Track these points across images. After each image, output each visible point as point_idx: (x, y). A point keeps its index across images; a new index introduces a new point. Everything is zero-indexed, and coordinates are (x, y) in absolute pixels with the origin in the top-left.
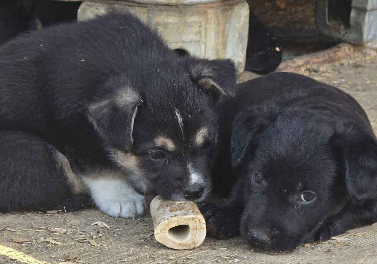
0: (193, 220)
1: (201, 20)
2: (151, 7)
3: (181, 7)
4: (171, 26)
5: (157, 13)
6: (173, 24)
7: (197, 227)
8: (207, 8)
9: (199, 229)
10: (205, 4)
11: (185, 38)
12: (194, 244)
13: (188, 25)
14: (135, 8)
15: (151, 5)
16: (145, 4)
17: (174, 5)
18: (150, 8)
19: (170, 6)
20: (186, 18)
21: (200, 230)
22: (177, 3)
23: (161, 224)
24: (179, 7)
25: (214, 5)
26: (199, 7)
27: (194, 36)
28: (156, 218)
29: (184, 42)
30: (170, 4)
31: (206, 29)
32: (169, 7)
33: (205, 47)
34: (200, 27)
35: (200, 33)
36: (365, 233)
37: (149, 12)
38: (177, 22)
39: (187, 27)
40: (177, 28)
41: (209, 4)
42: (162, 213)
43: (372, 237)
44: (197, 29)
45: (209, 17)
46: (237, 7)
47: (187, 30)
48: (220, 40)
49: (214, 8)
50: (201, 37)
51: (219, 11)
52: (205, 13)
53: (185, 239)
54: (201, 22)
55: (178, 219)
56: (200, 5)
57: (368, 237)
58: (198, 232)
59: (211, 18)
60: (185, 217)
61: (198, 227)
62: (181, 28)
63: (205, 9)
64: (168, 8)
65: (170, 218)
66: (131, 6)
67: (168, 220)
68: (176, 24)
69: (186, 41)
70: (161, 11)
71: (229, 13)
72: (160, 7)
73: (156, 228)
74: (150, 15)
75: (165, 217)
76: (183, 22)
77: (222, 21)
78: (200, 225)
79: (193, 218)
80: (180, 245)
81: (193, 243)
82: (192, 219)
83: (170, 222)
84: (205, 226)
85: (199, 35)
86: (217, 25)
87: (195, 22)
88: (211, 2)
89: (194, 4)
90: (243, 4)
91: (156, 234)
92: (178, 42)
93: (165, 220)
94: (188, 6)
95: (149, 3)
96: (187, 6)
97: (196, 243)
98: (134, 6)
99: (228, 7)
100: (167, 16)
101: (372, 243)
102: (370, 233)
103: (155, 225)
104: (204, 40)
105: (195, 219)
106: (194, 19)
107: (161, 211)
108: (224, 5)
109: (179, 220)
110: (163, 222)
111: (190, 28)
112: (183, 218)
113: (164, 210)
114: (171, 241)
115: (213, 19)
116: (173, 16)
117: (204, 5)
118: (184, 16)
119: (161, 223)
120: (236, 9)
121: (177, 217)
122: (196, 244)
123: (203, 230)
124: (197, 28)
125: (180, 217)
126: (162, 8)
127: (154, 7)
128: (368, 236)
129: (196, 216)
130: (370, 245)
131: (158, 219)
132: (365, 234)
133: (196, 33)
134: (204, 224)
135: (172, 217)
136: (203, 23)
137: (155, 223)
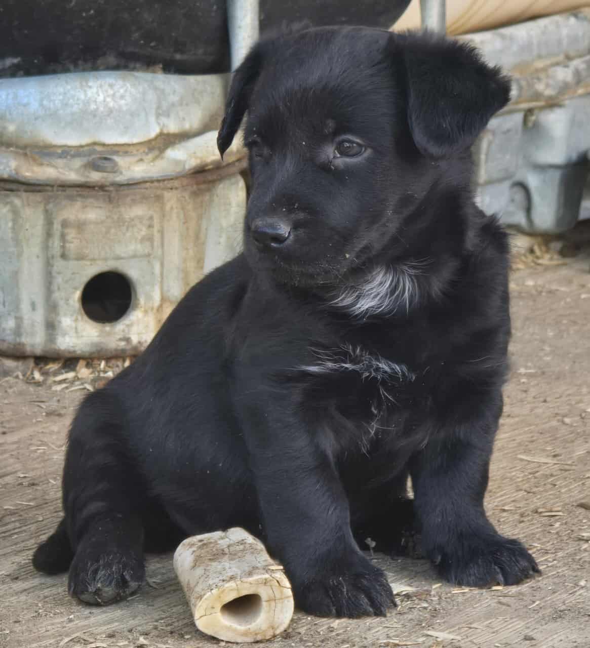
0: (265, 583)
1: (151, 212)
2: (52, 191)
3: (111, 189)
4: (92, 226)
5: (64, 202)
6: (96, 223)
7: (275, 597)
8: (163, 189)
9: (279, 599)
10: (158, 181)
11: (120, 250)
12: (273, 628)
13: (126, 223)
14: (19, 193)
15: (52, 186)
16: (39, 185)
17: (98, 186)
18: (50, 194)
19: (89, 187)
20: (123, 209)
21: (281, 601)
22: (103, 180)
23: (206, 599)
24: (107, 188)
25: (176, 183)
26: (146, 189)
27: (139, 246)
28: (192, 586)
29: (118, 258)
30: (88, 185)
31: (162, 232)
32: (88, 190)
33: (162, 265)
34: (150, 226)
35: (150, 239)
36: (489, 621)
37: (47, 201)
38: (103, 218)
39: (124, 228)
40: (104, 230)
41: (166, 182)
42: (202, 576)
43: (503, 629)
44: (144, 232)
45: (168, 207)
46: (221, 186)
47: (124, 234)
48: (191, 252)
49: (176, 188)
50: (152, 246)
51: (186, 195)
52: (159, 198)
53: (254, 622)
54: (151, 218)
55: (237, 585)
56: (148, 185)
57: (496, 629)
58: (279, 605)
59: (172, 208)
60: (251, 579)
61: (278, 596)
62: (113, 231)
63: (159, 192)
64: (85, 192)
65: (221, 583)
66: (12, 190)
67: (219, 589)
68: (102, 222)
69: (123, 255)
70: (71, 198)
71: (207, 198)
72: (70, 191)
73: (195, 606)
74: (50, 206)
75: (211, 582)
76: (115, 217)
77: (193, 214)
78: (282, 592)
79: (266, 579)
80: (245, 634)
81: (272, 626)
82: (264, 581)
83: (223, 591)
84: (290, 593)
85: (148, 244)
86: (184, 223)
87: (141, 218)
88: (170, 178)
89: (136, 182)
90: (233, 180)
91: (198, 617)
92: (106, 259)
93: (212, 589)
94: (126, 188)
95: (48, 183)
96: (122, 188)
97: (276, 626)
98: (18, 190)
99: (203, 186)
100: (85, 207)
101: (504, 642)
102: (500, 622)
103: (193, 601)
104: (160, 252)
105: (271, 580)
106: (138, 211)
107: (199, 571)
108: (198, 184)
109: (239, 586)
110: (210, 593)
111: (130, 229)
112: (247, 582)
113: (205, 570)
114: (229, 629)
115: (175, 211)
116: (97, 207)
117: (156, 184)
118: (118, 206)
119: (205, 597)
120: (221, 189)
121: (235, 582)
122: (276, 630)
123: (288, 601)
124: (144, 229)
125: (242, 582)
126: (73, 192)
127: (57, 191)
128: (497, 627)
129: (271, 576)
130: (499, 645)
131: (198, 589)
132: (490, 623)
133: (142, 240)
134: (288, 588)
135: (225, 582)
136: (156, 221)
137: (192, 597)
